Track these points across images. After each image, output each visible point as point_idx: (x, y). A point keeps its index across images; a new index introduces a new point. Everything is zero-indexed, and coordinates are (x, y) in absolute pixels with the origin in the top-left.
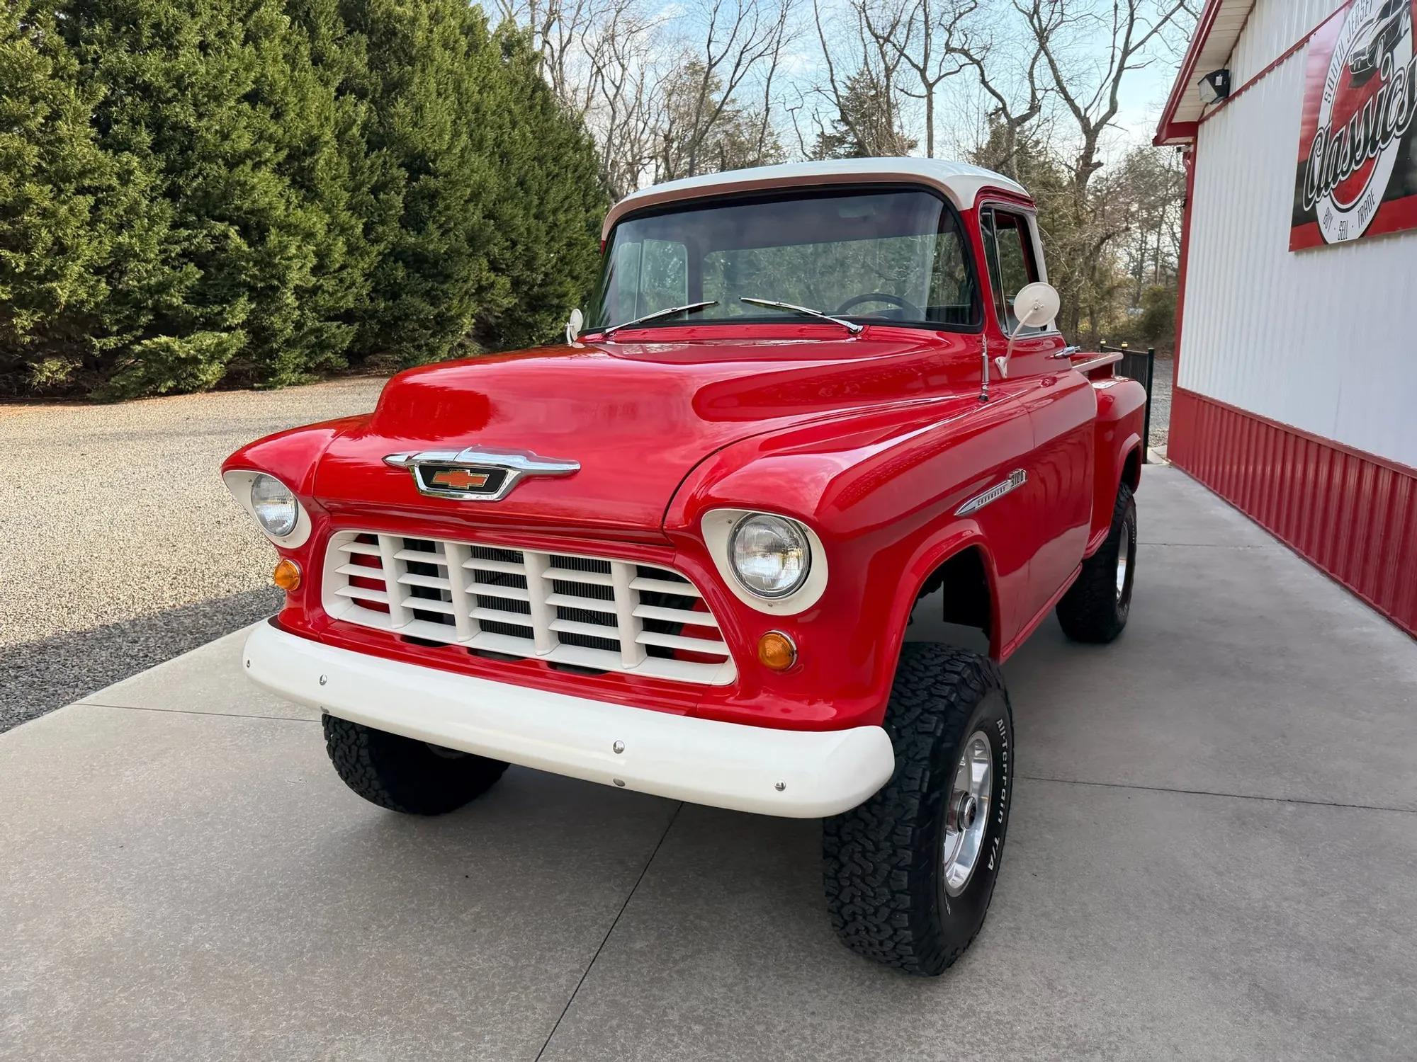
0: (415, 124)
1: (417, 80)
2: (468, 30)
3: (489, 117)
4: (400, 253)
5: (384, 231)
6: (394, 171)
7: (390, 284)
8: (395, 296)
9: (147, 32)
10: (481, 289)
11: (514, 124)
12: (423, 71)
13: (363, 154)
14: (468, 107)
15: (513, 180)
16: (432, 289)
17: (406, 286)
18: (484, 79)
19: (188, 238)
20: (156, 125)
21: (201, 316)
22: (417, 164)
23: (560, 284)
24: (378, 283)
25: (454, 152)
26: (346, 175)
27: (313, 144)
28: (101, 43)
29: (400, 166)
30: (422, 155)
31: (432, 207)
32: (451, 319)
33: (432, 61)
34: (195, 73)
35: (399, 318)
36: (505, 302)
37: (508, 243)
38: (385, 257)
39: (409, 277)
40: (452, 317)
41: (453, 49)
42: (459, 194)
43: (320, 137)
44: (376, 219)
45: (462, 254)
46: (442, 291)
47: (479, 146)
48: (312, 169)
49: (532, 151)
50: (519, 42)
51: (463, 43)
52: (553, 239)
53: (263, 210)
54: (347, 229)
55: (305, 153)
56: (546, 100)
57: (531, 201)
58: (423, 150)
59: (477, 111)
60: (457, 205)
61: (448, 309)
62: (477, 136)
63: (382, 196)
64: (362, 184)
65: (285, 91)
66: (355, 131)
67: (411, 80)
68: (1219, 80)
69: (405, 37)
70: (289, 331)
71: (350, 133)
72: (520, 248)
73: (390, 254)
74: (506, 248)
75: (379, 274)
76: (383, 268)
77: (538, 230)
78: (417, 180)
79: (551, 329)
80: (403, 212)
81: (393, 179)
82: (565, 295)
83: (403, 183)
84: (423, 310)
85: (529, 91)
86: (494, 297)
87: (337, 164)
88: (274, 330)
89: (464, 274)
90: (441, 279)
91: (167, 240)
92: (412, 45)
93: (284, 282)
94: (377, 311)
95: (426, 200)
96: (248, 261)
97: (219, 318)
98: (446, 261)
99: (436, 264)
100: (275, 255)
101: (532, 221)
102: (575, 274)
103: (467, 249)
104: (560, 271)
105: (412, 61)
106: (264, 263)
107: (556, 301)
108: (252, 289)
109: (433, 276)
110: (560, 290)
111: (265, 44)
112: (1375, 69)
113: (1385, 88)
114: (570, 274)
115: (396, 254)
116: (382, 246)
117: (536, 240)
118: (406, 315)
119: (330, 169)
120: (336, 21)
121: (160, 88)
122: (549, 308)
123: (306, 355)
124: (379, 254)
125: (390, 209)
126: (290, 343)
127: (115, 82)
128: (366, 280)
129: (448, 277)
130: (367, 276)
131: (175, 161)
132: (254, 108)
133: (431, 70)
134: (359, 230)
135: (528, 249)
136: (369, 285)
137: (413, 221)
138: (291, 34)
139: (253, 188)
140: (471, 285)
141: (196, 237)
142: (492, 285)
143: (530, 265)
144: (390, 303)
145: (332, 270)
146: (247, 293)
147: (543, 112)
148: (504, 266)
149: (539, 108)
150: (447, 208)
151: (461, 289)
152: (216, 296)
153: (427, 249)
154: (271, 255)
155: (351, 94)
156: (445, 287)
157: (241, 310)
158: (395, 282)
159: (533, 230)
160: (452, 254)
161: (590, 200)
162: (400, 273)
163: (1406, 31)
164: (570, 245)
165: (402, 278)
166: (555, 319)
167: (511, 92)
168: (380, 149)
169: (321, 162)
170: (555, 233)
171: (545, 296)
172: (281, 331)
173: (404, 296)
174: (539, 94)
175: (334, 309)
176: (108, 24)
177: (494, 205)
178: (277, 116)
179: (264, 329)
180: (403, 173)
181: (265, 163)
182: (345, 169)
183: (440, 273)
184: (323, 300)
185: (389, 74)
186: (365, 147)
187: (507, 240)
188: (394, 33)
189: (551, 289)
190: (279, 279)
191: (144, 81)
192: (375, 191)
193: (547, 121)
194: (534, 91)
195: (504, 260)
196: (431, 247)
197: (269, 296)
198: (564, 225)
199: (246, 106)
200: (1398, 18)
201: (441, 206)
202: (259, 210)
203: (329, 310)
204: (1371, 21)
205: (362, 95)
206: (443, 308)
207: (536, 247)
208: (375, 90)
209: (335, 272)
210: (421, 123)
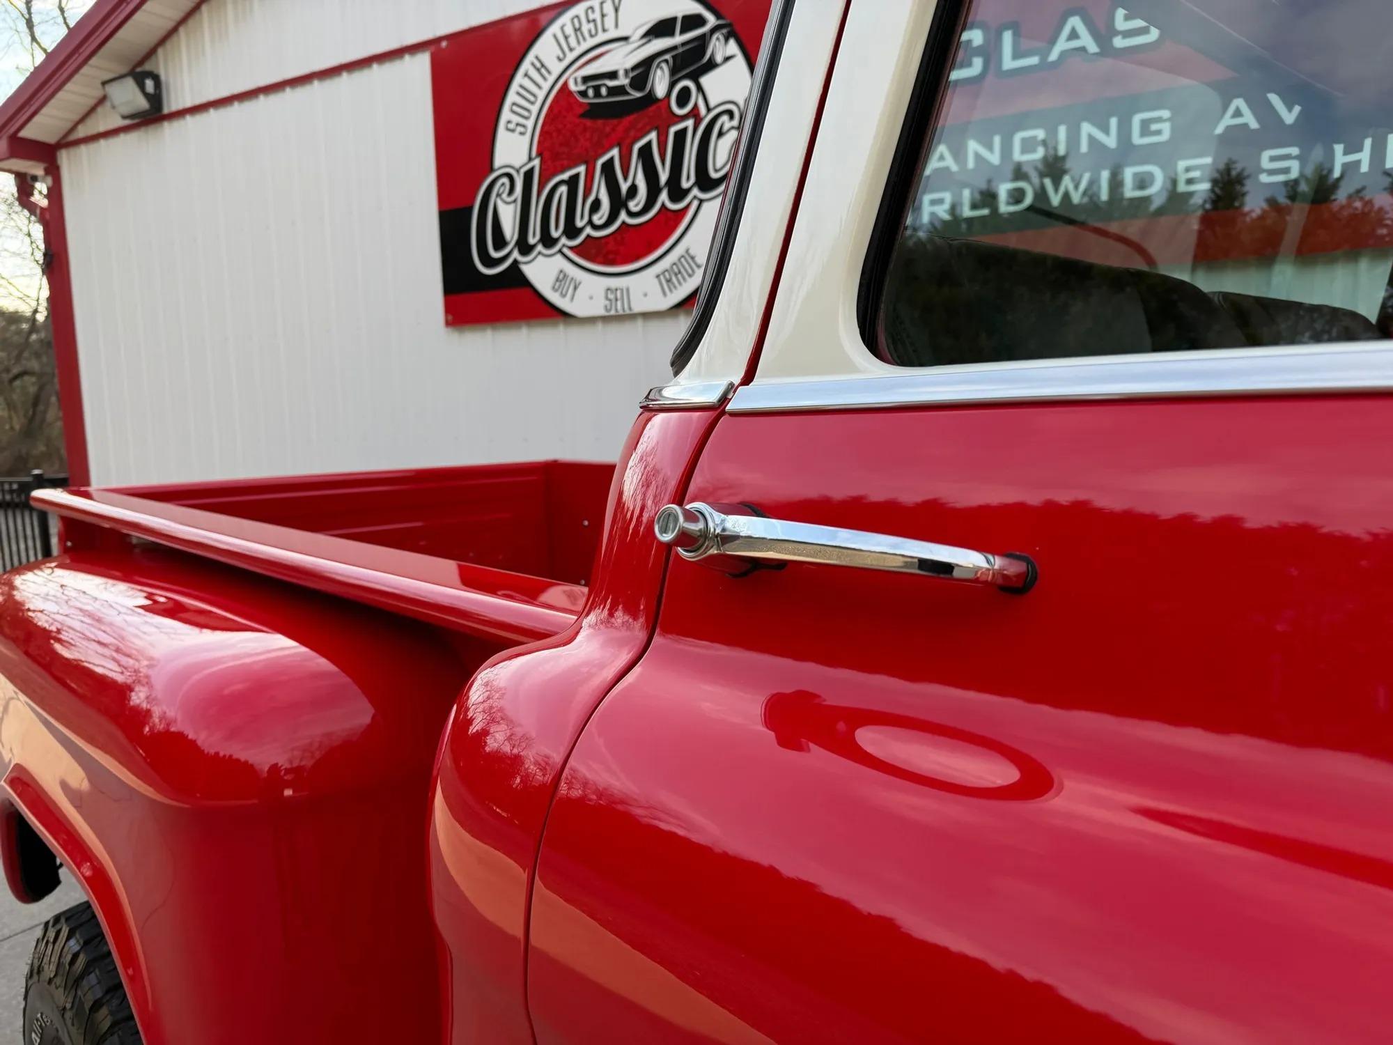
68: (149, 84)
112: (651, 98)
113: (690, 123)
163: (727, 59)
200: (702, 42)
204: (625, 39)
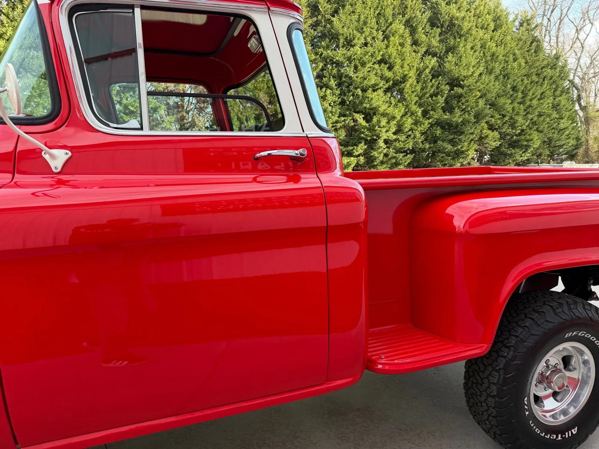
0: (457, 65)
1: (462, 45)
2: (496, 19)
3: (501, 57)
4: (440, 123)
5: (433, 114)
6: (443, 87)
7: (433, 137)
8: (435, 142)
9: (342, 41)
10: (481, 138)
11: (515, 60)
12: (465, 40)
13: (429, 81)
14: (488, 54)
15: (509, 86)
16: (454, 138)
17: (440, 137)
18: (502, 40)
19: (344, 121)
20: (339, 77)
21: (345, 151)
22: (454, 83)
23: (530, 135)
24: (427, 137)
25: (474, 75)
26: (419, 90)
27: (404, 78)
28: (324, 48)
29: (446, 84)
30: (457, 79)
31: (459, 102)
32: (463, 152)
33: (471, 35)
34: (356, 54)
35: (436, 152)
36: (494, 144)
37: (501, 116)
38: (432, 125)
39: (443, 133)
40: (464, 151)
41: (486, 29)
42: (474, 95)
43: (407, 75)
44: (430, 108)
45: (471, 122)
46: (459, 139)
47: (490, 72)
48: (404, 89)
49: (524, 72)
50: (528, 20)
51: (492, 26)
52: (528, 113)
53: (375, 108)
54: (414, 113)
55: (401, 82)
56: (538, 46)
57: (517, 96)
58: (458, 76)
59: (493, 55)
60: (472, 100)
61: (462, 148)
62: (490, 67)
63: (434, 98)
64: (426, 93)
65: (395, 58)
66: (427, 71)
67: (459, 45)
69: (459, 26)
70: (381, 157)
71: (425, 72)
72: (506, 119)
73: (435, 124)
74: (499, 119)
75: (428, 132)
76: (430, 130)
77: (519, 109)
78: (453, 90)
79: (521, 157)
80: (444, 105)
81: (442, 91)
82: (532, 140)
83: (446, 92)
84: (447, 148)
85: (529, 43)
86: (489, 142)
87: (415, 86)
88: (375, 157)
89: (472, 131)
90: (459, 134)
91: (337, 122)
92: (462, 29)
93: (379, 137)
94: (425, 149)
95: (456, 99)
96: (364, 129)
97: (352, 152)
98: (462, 125)
99: (457, 126)
100: (376, 126)
101: (516, 105)
102: (540, 129)
103: (473, 120)
104: (531, 129)
105: (461, 36)
106: (371, 129)
107: (526, 143)
108: (366, 140)
109: (454, 133)
110: (528, 137)
111: (392, 39)
114: (537, 130)
115: (438, 123)
116: (430, 121)
117: (518, 114)
118: (439, 150)
119: (412, 88)
120: (426, 24)
121: (342, 62)
122: (521, 147)
123: (389, 168)
124: (429, 123)
125: (437, 104)
126: (382, 163)
127: (326, 62)
128: (421, 136)
129: (462, 133)
130: (422, 134)
131: (345, 90)
132: (380, 66)
133: (470, 39)
134: (419, 114)
135: (511, 118)
136: (423, 138)
137: (448, 108)
138: (404, 33)
139: (372, 99)
140: (476, 137)
141: (347, 120)
142: (487, 136)
143: (513, 126)
144: (432, 145)
145: (405, 132)
146: (364, 142)
147: (536, 52)
148: (497, 127)
149: (533, 51)
150: (467, 101)
151: (468, 138)
152: (352, 143)
153: (452, 121)
154: (374, 126)
155: (429, 55)
156: (461, 137)
157: (361, 148)
158: (436, 136)
159: (517, 109)
160: (465, 123)
161: (558, 93)
162: (438, 132)
164: (540, 115)
165: (439, 134)
166: (524, 152)
167: (517, 45)
168: (438, 77)
169: (408, 85)
170: (530, 110)
171: (519, 141)
172: (378, 157)
173: (439, 142)
174: (535, 44)
175: (403, 148)
176: (327, 40)
177: (496, 98)
178: (390, 68)
179: (372, 156)
180: (448, 87)
181: (380, 88)
182: (418, 88)
183: (459, 131)
184: (398, 145)
185: (449, 44)
186: (431, 77)
187: (500, 115)
188: (454, 25)
189: (523, 137)
190: (377, 136)
191: (336, 60)
192: (431, 96)
193: (537, 56)
194: (532, 43)
195: (497, 124)
196: (454, 120)
197: (373, 143)
198: (535, 106)
199: (376, 66)
201: (463, 100)
202: (373, 108)
203: (401, 148)
205: (434, 55)
206: (459, 147)
207: (516, 118)
208: (441, 52)
209: (406, 132)
210: (459, 64)
